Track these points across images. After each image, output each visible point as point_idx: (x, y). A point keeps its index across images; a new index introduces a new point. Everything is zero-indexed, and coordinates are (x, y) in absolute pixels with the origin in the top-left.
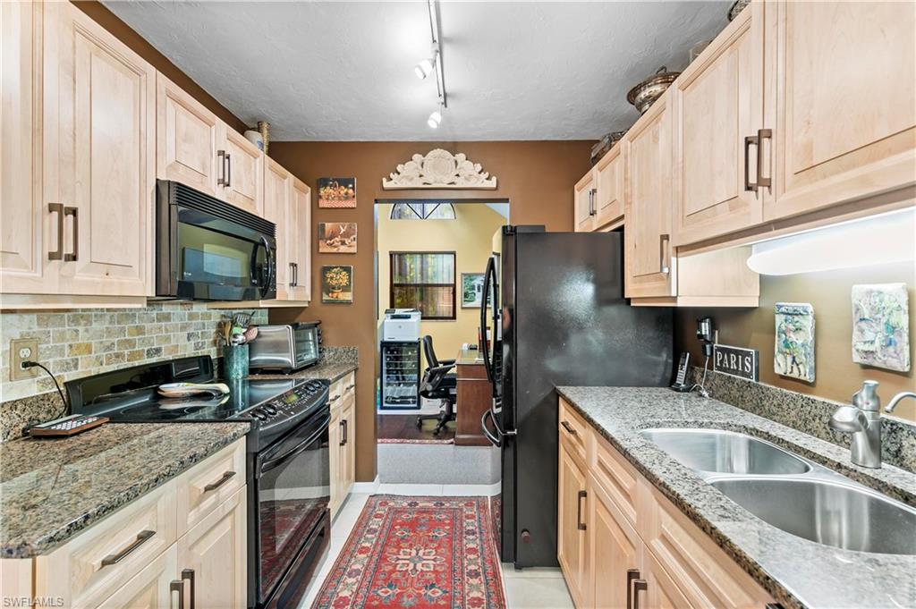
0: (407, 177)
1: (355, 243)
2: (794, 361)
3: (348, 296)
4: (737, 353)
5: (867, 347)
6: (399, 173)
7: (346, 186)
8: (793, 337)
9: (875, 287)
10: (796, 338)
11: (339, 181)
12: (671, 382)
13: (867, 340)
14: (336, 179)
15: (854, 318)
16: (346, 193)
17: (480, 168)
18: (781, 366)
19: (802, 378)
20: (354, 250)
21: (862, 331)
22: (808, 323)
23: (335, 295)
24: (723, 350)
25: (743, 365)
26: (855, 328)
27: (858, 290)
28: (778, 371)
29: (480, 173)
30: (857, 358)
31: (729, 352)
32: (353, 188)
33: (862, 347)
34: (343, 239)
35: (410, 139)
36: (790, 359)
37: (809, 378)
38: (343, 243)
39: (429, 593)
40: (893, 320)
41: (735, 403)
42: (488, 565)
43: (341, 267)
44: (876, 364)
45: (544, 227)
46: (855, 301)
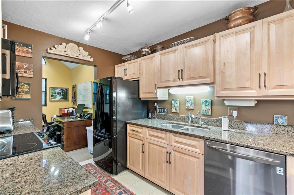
0: (60, 51)
1: (32, 73)
2: (176, 109)
3: (29, 96)
4: (163, 109)
5: (188, 106)
6: (55, 48)
7: (27, 47)
8: (175, 105)
9: (189, 96)
10: (176, 105)
11: (23, 44)
12: (148, 117)
13: (188, 105)
14: (21, 43)
15: (186, 101)
16: (27, 51)
17: (88, 54)
18: (173, 110)
19: (177, 112)
20: (32, 76)
21: (187, 103)
22: (178, 102)
23: (21, 96)
24: (160, 109)
25: (165, 111)
26: (186, 103)
27: (187, 97)
28: (172, 111)
29: (88, 55)
30: (186, 108)
31: (161, 109)
32: (31, 49)
33: (187, 106)
34: (25, 71)
35: (60, 36)
36: (175, 109)
37: (178, 112)
38: (25, 72)
39: (98, 192)
40: (192, 102)
41: (163, 119)
42: (108, 178)
43: (24, 83)
44: (190, 108)
45: (122, 78)
46: (186, 99)
